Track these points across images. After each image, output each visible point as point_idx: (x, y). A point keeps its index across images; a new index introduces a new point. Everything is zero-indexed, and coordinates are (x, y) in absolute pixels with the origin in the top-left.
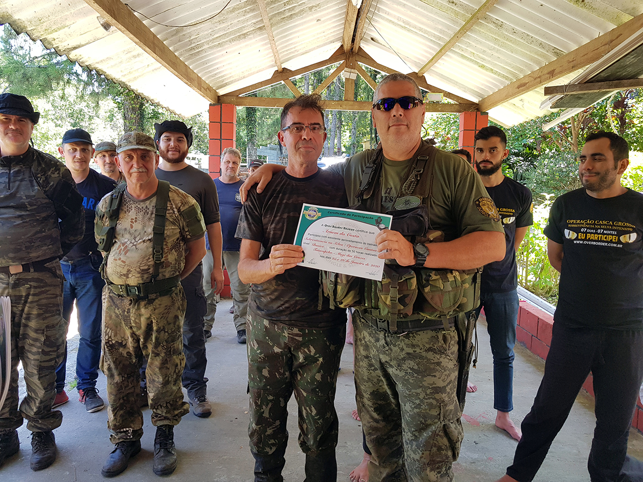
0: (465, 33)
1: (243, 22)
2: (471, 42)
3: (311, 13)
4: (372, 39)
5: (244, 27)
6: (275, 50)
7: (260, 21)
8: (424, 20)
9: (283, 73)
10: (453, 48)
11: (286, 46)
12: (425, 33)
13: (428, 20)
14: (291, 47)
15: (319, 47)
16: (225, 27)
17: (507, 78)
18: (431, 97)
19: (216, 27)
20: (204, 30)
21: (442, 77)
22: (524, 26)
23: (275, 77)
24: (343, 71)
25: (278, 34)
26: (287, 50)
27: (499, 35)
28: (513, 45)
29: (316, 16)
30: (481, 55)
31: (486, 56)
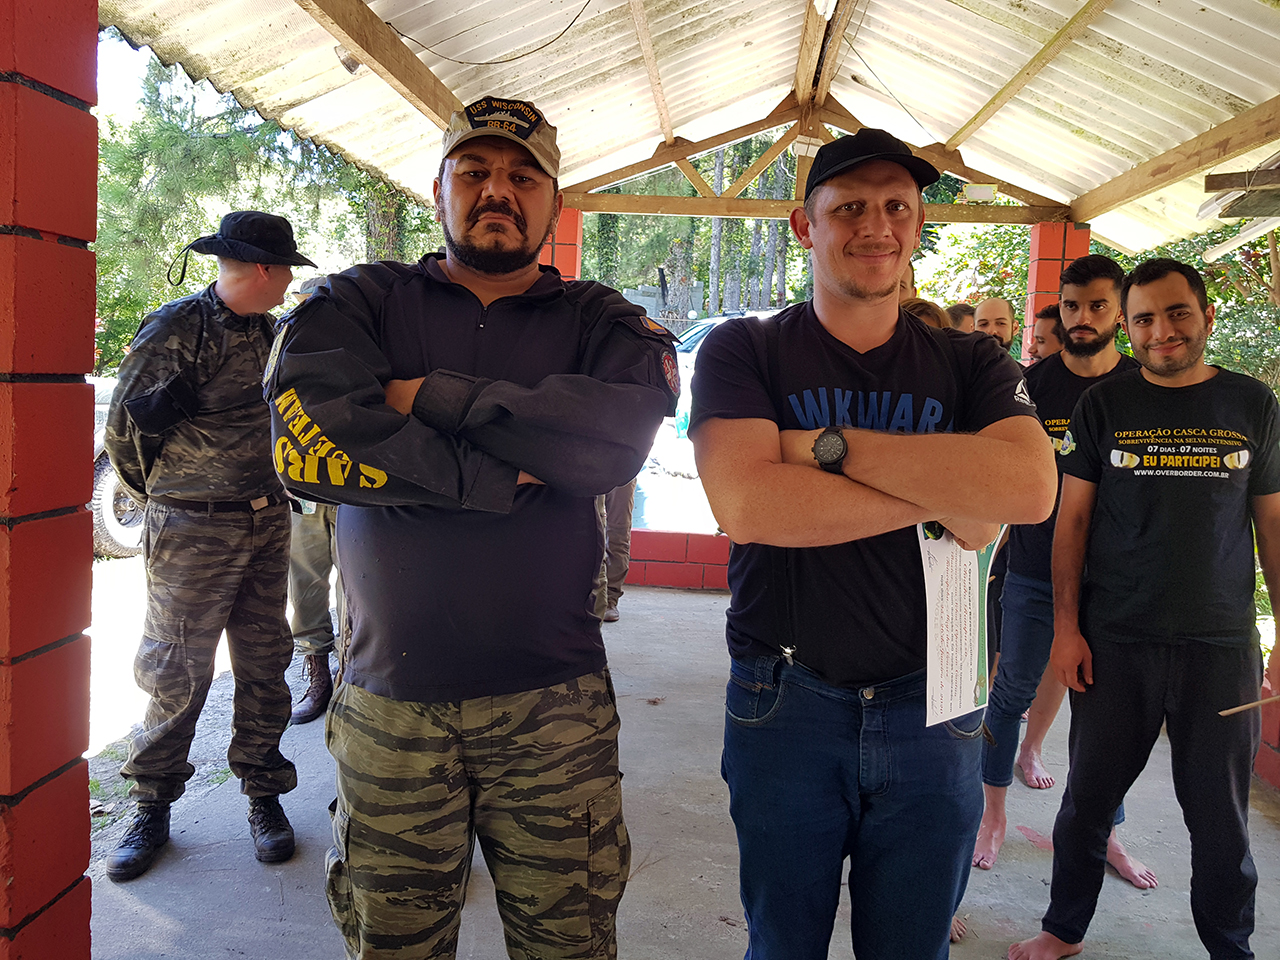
0: (1044, 65)
1: (603, 50)
2: (1056, 84)
3: (733, 30)
4: (854, 78)
5: (603, 61)
6: (661, 103)
7: (634, 48)
8: (961, 41)
9: (675, 148)
10: (1019, 95)
11: (683, 95)
12: (961, 66)
13: (968, 40)
14: (694, 96)
15: (747, 95)
16: (568, 62)
17: (1130, 155)
18: (973, 192)
19: (552, 61)
20: (527, 69)
21: (996, 152)
22: (1166, 51)
23: (660, 156)
24: (794, 144)
25: (668, 72)
26: (684, 104)
27: (1114, 71)
28: (1142, 90)
29: (744, 35)
30: (1077, 109)
31: (1088, 111)
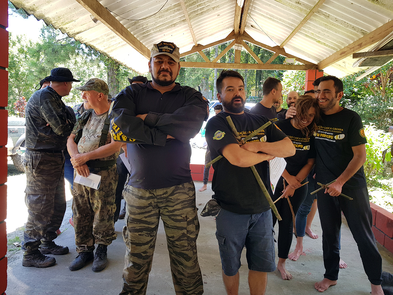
0: (306, 21)
1: (174, 17)
2: (311, 27)
3: (214, 11)
4: (252, 26)
5: (174, 20)
6: (193, 33)
7: (183, 16)
8: (282, 14)
10: (300, 30)
11: (200, 31)
12: (283, 22)
13: (284, 14)
14: (203, 31)
15: (219, 31)
16: (163, 20)
17: (334, 49)
18: (288, 61)
19: (158, 20)
20: (151, 22)
21: (295, 49)
22: (342, 16)
24: (234, 46)
25: (194, 24)
26: (200, 34)
27: (327, 22)
28: (336, 28)
29: (217, 12)
30: (317, 35)
31: (321, 35)
